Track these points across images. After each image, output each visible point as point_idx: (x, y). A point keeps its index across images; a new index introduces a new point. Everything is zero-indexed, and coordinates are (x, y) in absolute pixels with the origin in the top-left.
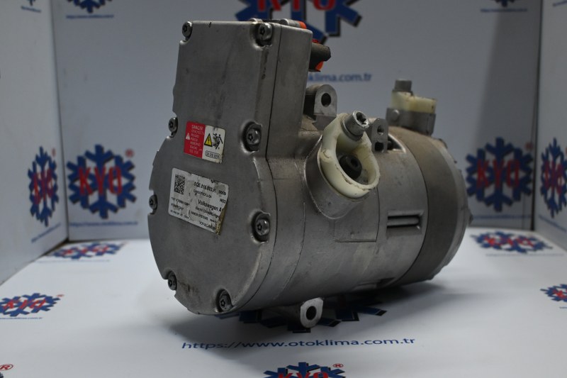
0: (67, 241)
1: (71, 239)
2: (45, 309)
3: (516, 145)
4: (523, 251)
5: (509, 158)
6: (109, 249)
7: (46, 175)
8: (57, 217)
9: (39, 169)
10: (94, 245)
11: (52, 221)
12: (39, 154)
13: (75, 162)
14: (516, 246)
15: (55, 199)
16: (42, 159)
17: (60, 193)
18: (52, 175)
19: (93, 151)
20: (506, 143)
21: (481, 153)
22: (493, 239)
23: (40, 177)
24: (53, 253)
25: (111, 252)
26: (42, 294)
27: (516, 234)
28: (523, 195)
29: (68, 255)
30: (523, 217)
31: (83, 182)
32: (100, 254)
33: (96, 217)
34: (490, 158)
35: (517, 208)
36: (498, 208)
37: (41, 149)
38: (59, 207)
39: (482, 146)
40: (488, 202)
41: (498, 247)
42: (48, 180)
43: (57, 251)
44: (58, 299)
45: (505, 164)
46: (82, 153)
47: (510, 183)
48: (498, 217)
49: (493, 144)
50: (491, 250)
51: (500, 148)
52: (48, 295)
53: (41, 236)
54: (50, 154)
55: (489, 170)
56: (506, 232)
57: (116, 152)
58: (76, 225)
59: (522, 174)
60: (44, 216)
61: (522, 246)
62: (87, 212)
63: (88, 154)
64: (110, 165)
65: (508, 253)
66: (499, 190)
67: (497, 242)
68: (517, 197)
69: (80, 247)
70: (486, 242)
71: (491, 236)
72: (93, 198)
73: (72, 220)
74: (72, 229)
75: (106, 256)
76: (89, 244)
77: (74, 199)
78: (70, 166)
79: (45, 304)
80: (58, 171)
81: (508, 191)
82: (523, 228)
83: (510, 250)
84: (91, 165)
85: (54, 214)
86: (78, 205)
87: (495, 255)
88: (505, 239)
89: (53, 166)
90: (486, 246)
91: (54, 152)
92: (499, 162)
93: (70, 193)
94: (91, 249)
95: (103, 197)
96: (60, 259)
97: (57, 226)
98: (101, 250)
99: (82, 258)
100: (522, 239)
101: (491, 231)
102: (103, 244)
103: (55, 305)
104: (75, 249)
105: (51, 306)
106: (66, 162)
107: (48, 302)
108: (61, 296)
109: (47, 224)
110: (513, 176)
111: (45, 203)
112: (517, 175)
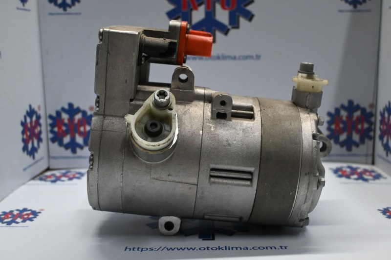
0: (48, 169)
1: (51, 167)
2: (31, 220)
3: (362, 105)
4: (366, 180)
5: (357, 114)
6: (77, 176)
7: (34, 124)
8: (41, 152)
9: (28, 120)
10: (67, 172)
11: (38, 156)
12: (29, 110)
13: (54, 114)
14: (361, 177)
15: (40, 140)
16: (31, 113)
17: (43, 136)
18: (38, 123)
19: (66, 107)
20: (355, 103)
21: (337, 111)
22: (345, 171)
23: (29, 126)
24: (38, 178)
25: (78, 178)
26: (29, 208)
27: (361, 167)
28: (366, 140)
29: (49, 179)
30: (367, 155)
31: (60, 128)
32: (70, 179)
33: (69, 153)
34: (344, 114)
35: (362, 149)
36: (349, 149)
37: (30, 106)
38: (43, 145)
39: (338, 106)
40: (342, 144)
41: (348, 177)
42: (35, 127)
43: (41, 176)
44: (40, 213)
45: (355, 118)
46: (59, 108)
47: (358, 131)
48: (348, 155)
49: (346, 104)
50: (344, 179)
51: (351, 107)
52: (34, 209)
53: (30, 166)
54: (36, 109)
55: (343, 122)
56: (354, 166)
57: (83, 108)
58: (55, 158)
59: (366, 126)
60: (32, 152)
61: (365, 177)
62: (62, 149)
63: (63, 109)
64: (78, 117)
65: (355, 181)
66: (350, 137)
67: (348, 173)
68: (362, 141)
69: (57, 173)
70: (340, 173)
71: (344, 169)
72: (67, 139)
73: (52, 154)
74: (52, 161)
75: (75, 181)
76: (64, 171)
77: (53, 140)
78: (51, 117)
79: (31, 216)
80: (42, 121)
81: (356, 137)
82: (366, 163)
83: (357, 179)
84: (65, 117)
85: (40, 151)
86: (56, 144)
87: (346, 183)
88: (354, 171)
89: (38, 118)
90: (340, 176)
91: (39, 108)
92: (350, 116)
93: (51, 136)
94: (64, 175)
95: (73, 139)
96: (43, 182)
97: (42, 159)
98: (71, 176)
99: (58, 182)
100: (365, 171)
101: (344, 165)
102: (73, 171)
103: (37, 217)
104: (54, 175)
105: (35, 217)
106: (48, 114)
107: (33, 215)
108: (42, 210)
109: (34, 158)
110: (359, 126)
111: (33, 144)
112: (362, 126)
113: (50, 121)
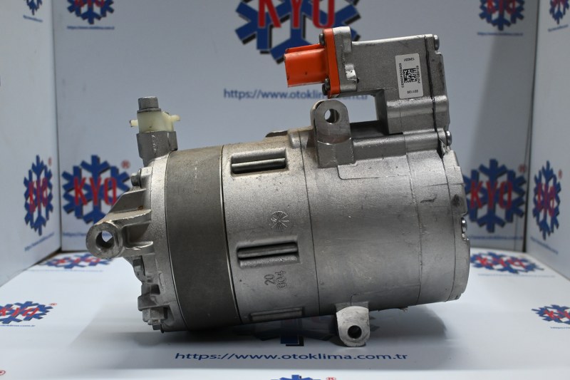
0: (59, 251)
1: (63, 249)
2: (38, 317)
3: (509, 167)
4: (515, 272)
5: (503, 179)
6: (103, 260)
7: (41, 184)
8: (51, 226)
9: (35, 177)
10: (87, 256)
11: (46, 230)
12: (35, 163)
13: (71, 172)
14: (507, 267)
15: (49, 208)
16: (38, 167)
17: (54, 202)
18: (47, 184)
19: (89, 161)
20: (500, 165)
21: (475, 174)
22: (485, 260)
23: (35, 186)
24: (45, 262)
25: (104, 263)
26: (34, 302)
27: (508, 255)
28: (515, 217)
29: (61, 264)
30: (515, 238)
31: (78, 191)
32: (93, 264)
34: (484, 178)
35: (509, 228)
36: (491, 229)
37: (38, 158)
38: (53, 216)
39: (476, 167)
40: (481, 222)
41: (490, 267)
42: (44, 188)
43: (50, 260)
44: (50, 308)
45: (499, 186)
46: (78, 163)
47: (503, 204)
48: (490, 238)
49: (487, 165)
50: (483, 270)
51: (494, 169)
52: (41, 303)
53: (35, 244)
54: (46, 163)
55: (483, 190)
56: (498, 252)
57: (112, 163)
58: (70, 235)
59: (514, 196)
60: (38, 225)
61: (514, 267)
62: (81, 222)
63: (84, 164)
64: (106, 175)
65: (500, 273)
66: (492, 211)
67: (490, 262)
68: (509, 218)
69: (73, 257)
71: (484, 257)
72: (88, 208)
73: (65, 230)
74: (65, 239)
75: (99, 266)
76: (83, 254)
77: (68, 209)
78: (66, 175)
79: (38, 312)
80: (53, 181)
81: (500, 212)
82: (515, 250)
83: (502, 270)
84: (87, 175)
85: (48, 223)
86: (72, 215)
87: (488, 275)
88: (497, 259)
89: (49, 175)
90: (478, 266)
91: (50, 161)
92: (492, 182)
93: (65, 202)
94: (83, 259)
95: (97, 208)
96: (53, 268)
97: (51, 235)
98: (94, 261)
99: (76, 268)
100: (513, 260)
101: (483, 252)
103: (47, 313)
104: (68, 259)
105: (44, 314)
106: (61, 173)
107: (40, 310)
108: (54, 304)
109: (40, 233)
110: (506, 197)
111: (40, 212)
112: (510, 196)
113: (64, 182)
